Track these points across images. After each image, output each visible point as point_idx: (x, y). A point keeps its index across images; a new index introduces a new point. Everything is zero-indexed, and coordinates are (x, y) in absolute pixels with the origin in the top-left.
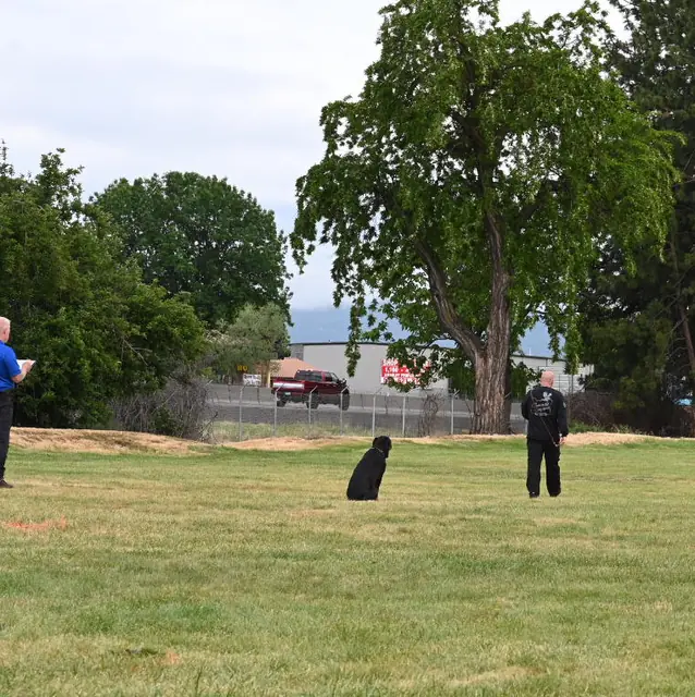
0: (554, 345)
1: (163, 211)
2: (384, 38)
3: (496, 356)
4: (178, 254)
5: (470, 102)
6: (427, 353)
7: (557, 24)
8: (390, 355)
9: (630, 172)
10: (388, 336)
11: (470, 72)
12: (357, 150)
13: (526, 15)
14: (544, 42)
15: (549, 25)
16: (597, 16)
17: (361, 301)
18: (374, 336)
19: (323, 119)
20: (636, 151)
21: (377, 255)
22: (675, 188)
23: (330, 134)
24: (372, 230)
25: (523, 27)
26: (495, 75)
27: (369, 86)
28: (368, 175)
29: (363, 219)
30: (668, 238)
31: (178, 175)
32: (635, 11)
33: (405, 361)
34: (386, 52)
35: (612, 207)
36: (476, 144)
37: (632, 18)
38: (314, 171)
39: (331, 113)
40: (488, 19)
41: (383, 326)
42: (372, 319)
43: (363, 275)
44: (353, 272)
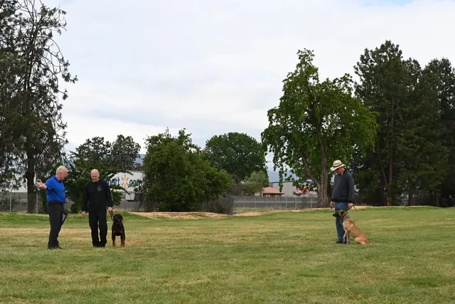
1: (228, 144)
2: (285, 89)
3: (324, 184)
5: (311, 107)
6: (305, 184)
7: (337, 81)
8: (294, 185)
9: (362, 124)
10: (293, 179)
11: (311, 98)
12: (279, 123)
13: (327, 79)
14: (333, 87)
15: (334, 82)
16: (349, 78)
17: (282, 169)
18: (288, 180)
19: (268, 115)
20: (365, 118)
21: (287, 155)
23: (270, 119)
24: (285, 148)
25: (327, 82)
26: (319, 99)
27: (281, 103)
28: (283, 131)
29: (282, 145)
30: (376, 144)
32: (364, 76)
33: (298, 187)
34: (285, 93)
35: (357, 136)
36: (315, 120)
37: (362, 78)
38: (266, 131)
39: (271, 112)
40: (316, 81)
41: (291, 176)
42: (286, 175)
43: (283, 161)
44: (279, 160)
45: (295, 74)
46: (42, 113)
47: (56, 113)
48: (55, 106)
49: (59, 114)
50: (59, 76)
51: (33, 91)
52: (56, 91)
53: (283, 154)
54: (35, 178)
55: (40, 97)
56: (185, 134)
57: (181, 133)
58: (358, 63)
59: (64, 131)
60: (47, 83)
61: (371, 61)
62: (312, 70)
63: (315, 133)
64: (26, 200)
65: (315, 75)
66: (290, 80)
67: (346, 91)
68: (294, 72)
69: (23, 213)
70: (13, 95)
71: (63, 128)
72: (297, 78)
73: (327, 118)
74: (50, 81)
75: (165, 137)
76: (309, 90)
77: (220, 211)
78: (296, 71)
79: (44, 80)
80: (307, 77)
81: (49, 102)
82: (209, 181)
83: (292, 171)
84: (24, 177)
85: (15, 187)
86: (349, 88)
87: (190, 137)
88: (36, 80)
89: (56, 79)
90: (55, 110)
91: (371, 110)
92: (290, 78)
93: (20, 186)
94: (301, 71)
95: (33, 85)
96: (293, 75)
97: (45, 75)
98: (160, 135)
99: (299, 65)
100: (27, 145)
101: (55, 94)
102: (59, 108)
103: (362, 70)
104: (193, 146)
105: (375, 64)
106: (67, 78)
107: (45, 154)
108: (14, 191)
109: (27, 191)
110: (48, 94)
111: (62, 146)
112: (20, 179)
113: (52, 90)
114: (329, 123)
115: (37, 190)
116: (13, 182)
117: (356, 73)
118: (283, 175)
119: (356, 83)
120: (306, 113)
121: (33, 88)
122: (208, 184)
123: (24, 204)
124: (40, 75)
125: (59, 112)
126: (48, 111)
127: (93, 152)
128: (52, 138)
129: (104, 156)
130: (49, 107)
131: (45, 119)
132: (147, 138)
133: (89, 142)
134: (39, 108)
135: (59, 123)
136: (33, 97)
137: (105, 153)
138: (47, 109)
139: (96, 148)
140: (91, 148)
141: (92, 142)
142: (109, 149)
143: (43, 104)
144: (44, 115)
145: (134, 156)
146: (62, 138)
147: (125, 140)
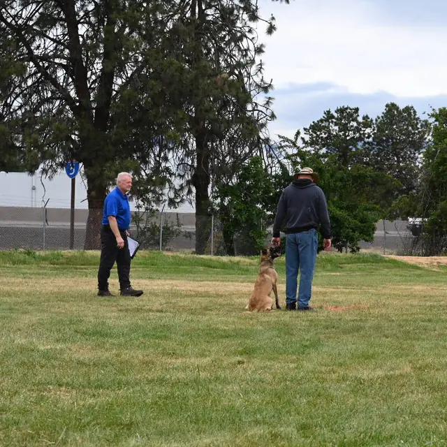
46: (226, 60)
47: (253, 62)
48: (252, 48)
49: (257, 62)
51: (210, 18)
52: (254, 17)
54: (210, 186)
55: (221, 29)
59: (268, 95)
64: (192, 228)
69: (186, 254)
70: (170, 25)
71: (266, 89)
81: (241, 39)
84: (188, 183)
85: (172, 203)
90: (251, 54)
93: (182, 201)
100: (195, 122)
101: (252, 24)
102: (259, 50)
107: (229, 141)
108: (167, 210)
109: (194, 211)
110: (239, 24)
111: (263, 125)
112: (182, 188)
113: (245, 16)
115: (213, 209)
116: (167, 193)
121: (209, 12)
123: (188, 235)
125: (258, 59)
126: (237, 55)
127: (337, 136)
128: (244, 109)
129: (360, 144)
130: (240, 49)
131: (232, 73)
132: (431, 112)
133: (329, 116)
134: (220, 50)
135: (257, 80)
136: (208, 29)
137: (360, 139)
138: (235, 52)
139: (344, 128)
140: (334, 129)
141: (336, 115)
142: (368, 130)
143: (228, 44)
144: (229, 65)
145: (417, 146)
146: (264, 110)
147: (400, 113)
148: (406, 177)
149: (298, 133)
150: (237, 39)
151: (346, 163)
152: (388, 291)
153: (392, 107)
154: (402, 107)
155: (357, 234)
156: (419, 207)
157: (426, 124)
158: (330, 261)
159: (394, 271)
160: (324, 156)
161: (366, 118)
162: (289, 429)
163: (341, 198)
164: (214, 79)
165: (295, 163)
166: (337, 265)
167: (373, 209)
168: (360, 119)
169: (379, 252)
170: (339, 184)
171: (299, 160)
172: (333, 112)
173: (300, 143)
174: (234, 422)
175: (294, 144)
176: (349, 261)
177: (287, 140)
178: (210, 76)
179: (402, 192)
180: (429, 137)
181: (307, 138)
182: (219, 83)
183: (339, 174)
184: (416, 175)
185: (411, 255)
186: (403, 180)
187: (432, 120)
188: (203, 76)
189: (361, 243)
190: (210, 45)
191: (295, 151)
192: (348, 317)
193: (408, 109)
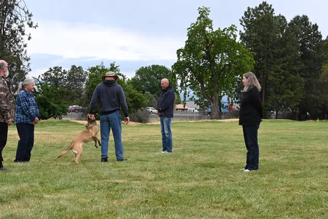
0: (228, 100)
1: (152, 73)
3: (215, 103)
4: (155, 82)
5: (207, 48)
6: (203, 102)
7: (226, 30)
8: (195, 103)
9: (243, 61)
10: (194, 99)
11: (207, 41)
12: (184, 59)
13: (219, 28)
14: (223, 34)
15: (224, 30)
16: (235, 28)
17: (186, 92)
18: (191, 99)
19: (177, 53)
20: (245, 57)
21: (190, 81)
22: (254, 65)
23: (179, 56)
24: (188, 77)
25: (218, 32)
26: (213, 42)
27: (186, 45)
28: (187, 64)
29: (186, 75)
31: (154, 65)
32: (246, 26)
33: (198, 104)
34: (189, 38)
36: (210, 57)
37: (245, 28)
38: (175, 64)
39: (179, 52)
40: (211, 30)
41: (193, 97)
42: (188, 96)
43: (187, 86)
44: (184, 85)
45: (196, 24)
47: (23, 50)
48: (22, 45)
49: (25, 50)
50: (25, 23)
51: (7, 34)
52: (23, 34)
53: (187, 81)
55: (11, 38)
56: (115, 66)
57: (112, 65)
58: (243, 17)
59: (28, 62)
60: (17, 28)
61: (252, 16)
62: (208, 22)
63: (210, 66)
65: (210, 25)
66: (193, 29)
67: (232, 37)
68: (195, 23)
71: (28, 60)
72: (197, 27)
73: (219, 56)
74: (19, 27)
75: (100, 68)
76: (206, 36)
77: (140, 121)
78: (197, 22)
79: (14, 26)
80: (204, 27)
81: (18, 42)
82: (131, 99)
83: (194, 93)
86: (234, 35)
87: (118, 68)
88: (9, 26)
89: (23, 26)
90: (22, 47)
91: (251, 51)
92: (193, 27)
94: (201, 22)
95: (7, 30)
96: (194, 25)
97: (15, 22)
98: (97, 67)
99: (199, 18)
101: (22, 36)
102: (25, 46)
103: (245, 22)
104: (120, 75)
105: (255, 18)
106: (30, 25)
107: (14, 79)
110: (18, 36)
111: (27, 73)
113: (20, 34)
114: (220, 60)
117: (241, 24)
118: (187, 96)
119: (240, 31)
120: (204, 52)
121: (7, 32)
122: (130, 101)
124: (12, 23)
125: (25, 49)
126: (17, 48)
127: (54, 77)
128: (19, 67)
129: (62, 80)
130: (18, 46)
131: (15, 54)
132: (88, 68)
133: (51, 70)
134: (11, 46)
135: (25, 57)
136: (6, 38)
137: (62, 78)
138: (16, 47)
139: (56, 74)
140: (53, 74)
141: (53, 70)
142: (65, 75)
143: (13, 43)
144: (14, 51)
145: (83, 80)
146: (27, 67)
147: (77, 69)
148: (79, 92)
149: (40, 76)
150: (17, 42)
151: (57, 87)
152: (72, 133)
153: (74, 67)
154: (77, 67)
155: (61, 113)
156: (84, 103)
157: (86, 73)
158: (51, 122)
159: (74, 126)
160: (49, 84)
161: (64, 70)
162: (36, 184)
163: (55, 99)
164: (9, 56)
165: (38, 87)
166: (54, 124)
167: (67, 104)
168: (62, 71)
169: (69, 119)
170: (55, 94)
171: (40, 86)
172: (52, 68)
173: (40, 80)
174: (16, 182)
175: (38, 80)
176: (58, 122)
177: (36, 79)
178: (7, 55)
179: (78, 97)
180: (87, 78)
181: (43, 78)
182: (11, 58)
183: (55, 91)
184: (83, 92)
185: (81, 120)
186: (78, 93)
187: (88, 71)
188: (5, 55)
189: (63, 116)
190: (7, 44)
191: (39, 82)
192: (58, 143)
193: (79, 67)
